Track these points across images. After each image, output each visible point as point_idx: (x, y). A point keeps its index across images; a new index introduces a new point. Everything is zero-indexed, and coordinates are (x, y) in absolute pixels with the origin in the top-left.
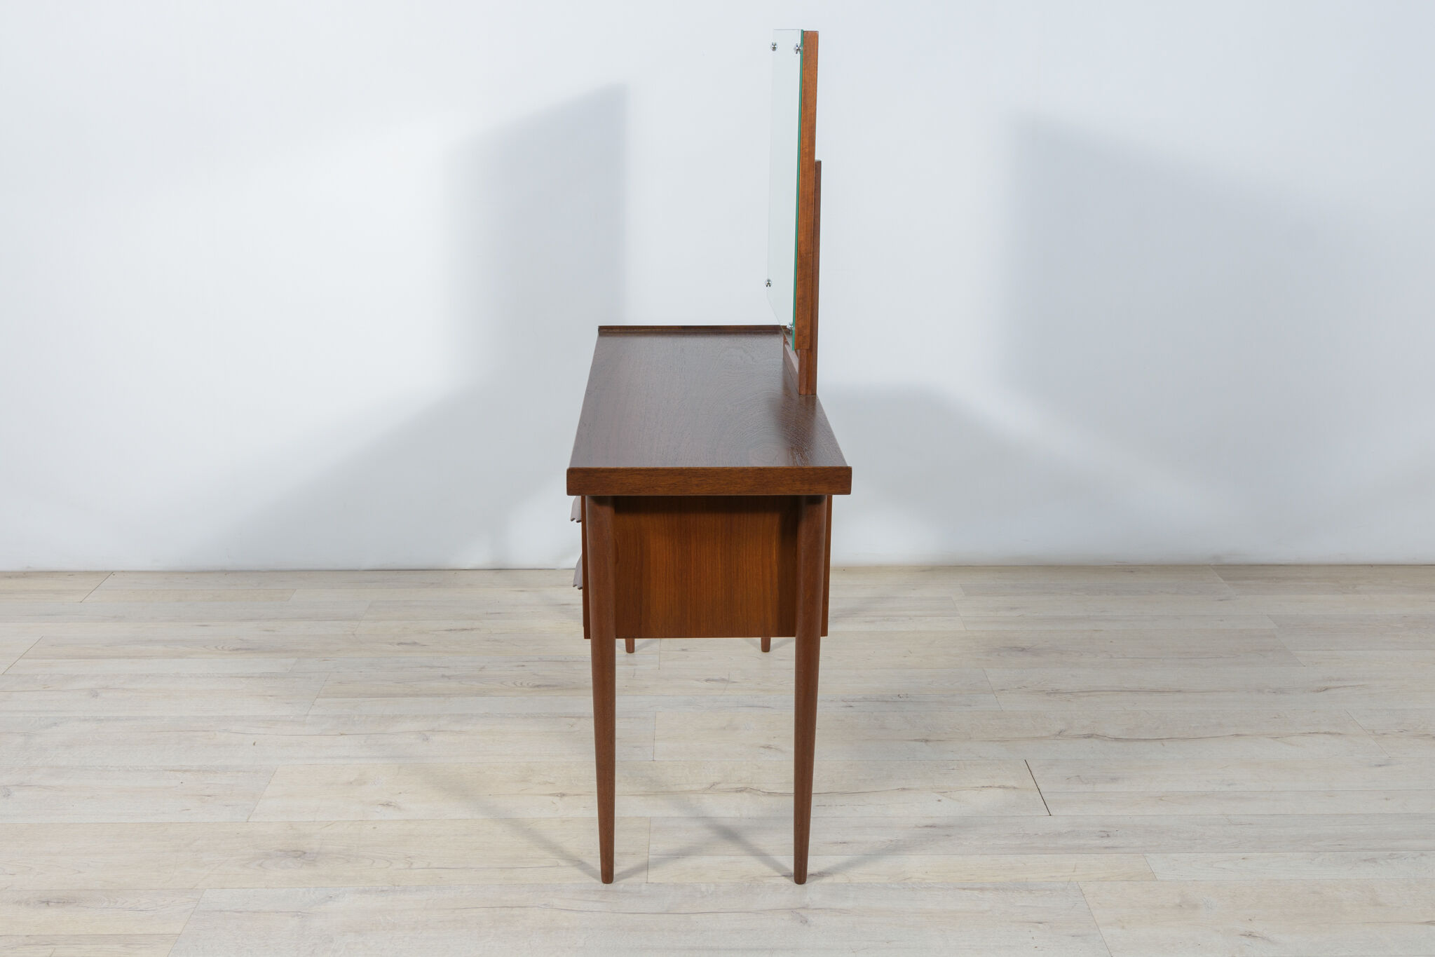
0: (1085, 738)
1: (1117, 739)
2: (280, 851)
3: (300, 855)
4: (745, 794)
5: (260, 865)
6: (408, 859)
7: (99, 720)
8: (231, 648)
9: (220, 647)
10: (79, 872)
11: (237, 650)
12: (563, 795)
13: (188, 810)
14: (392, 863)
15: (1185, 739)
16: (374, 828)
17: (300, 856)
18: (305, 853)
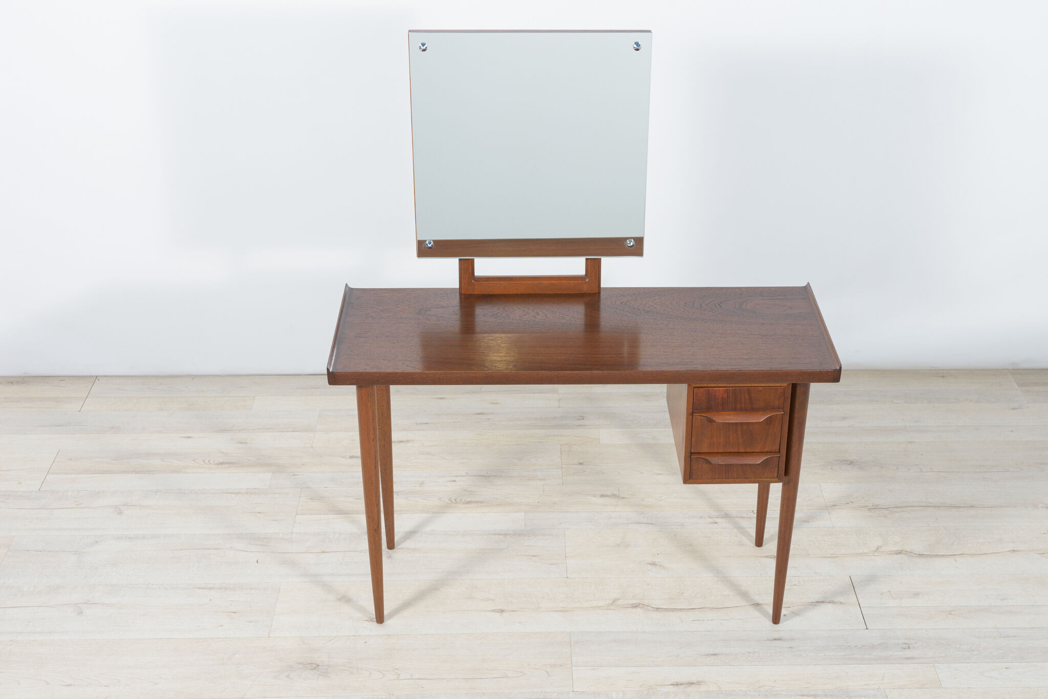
0: (896, 554)
1: (921, 555)
2: (300, 663)
3: (315, 667)
4: (639, 610)
5: (288, 676)
6: (396, 671)
7: (130, 538)
8: (216, 462)
9: (207, 461)
10: (156, 684)
11: (221, 463)
12: (502, 611)
13: (222, 626)
14: (384, 674)
15: (972, 555)
16: (366, 642)
17: (315, 669)
18: (318, 666)
